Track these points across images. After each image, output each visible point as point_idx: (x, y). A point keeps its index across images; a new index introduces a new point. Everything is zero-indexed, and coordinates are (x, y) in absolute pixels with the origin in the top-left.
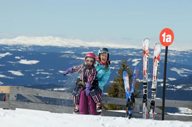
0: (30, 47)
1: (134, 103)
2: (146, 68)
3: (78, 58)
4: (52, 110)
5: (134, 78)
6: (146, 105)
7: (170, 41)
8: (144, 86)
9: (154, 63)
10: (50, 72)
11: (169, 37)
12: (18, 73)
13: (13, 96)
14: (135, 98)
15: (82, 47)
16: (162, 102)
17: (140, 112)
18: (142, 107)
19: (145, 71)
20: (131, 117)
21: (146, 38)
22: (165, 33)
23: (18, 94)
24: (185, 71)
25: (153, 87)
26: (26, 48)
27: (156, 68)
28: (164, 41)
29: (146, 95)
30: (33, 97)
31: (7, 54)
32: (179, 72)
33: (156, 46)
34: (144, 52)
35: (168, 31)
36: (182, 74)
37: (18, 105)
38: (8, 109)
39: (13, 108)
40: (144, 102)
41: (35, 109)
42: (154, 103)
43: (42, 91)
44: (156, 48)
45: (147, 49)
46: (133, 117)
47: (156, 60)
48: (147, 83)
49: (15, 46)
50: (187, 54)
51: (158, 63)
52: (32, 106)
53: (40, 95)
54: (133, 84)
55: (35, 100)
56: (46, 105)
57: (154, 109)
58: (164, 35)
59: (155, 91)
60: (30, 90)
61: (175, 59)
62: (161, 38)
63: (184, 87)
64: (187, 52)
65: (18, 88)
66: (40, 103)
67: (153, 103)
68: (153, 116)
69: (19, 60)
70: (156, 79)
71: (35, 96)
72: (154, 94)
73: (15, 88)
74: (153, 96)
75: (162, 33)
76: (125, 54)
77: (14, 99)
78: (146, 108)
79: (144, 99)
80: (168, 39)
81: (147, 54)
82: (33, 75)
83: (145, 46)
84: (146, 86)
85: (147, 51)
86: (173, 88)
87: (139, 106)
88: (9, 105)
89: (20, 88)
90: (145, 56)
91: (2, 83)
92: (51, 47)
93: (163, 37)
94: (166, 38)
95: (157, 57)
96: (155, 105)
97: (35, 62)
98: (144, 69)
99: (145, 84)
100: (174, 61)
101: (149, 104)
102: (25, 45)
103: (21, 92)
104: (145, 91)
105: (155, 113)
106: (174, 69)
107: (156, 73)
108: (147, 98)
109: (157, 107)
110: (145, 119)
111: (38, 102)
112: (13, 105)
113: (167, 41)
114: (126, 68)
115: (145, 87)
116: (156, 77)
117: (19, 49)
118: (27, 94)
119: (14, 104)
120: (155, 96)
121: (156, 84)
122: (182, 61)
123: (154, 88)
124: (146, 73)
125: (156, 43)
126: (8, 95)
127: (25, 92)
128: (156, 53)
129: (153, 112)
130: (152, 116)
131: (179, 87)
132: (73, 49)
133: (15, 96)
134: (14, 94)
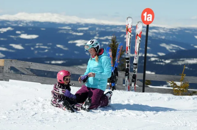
0: (30, 22)
1: (118, 76)
2: (129, 44)
3: (75, 33)
4: (42, 82)
5: (118, 53)
6: (128, 79)
7: (151, 20)
8: (126, 61)
9: (136, 40)
10: (48, 46)
11: (150, 16)
12: (19, 47)
13: (7, 69)
14: (118, 72)
15: (78, 23)
16: (143, 75)
17: (123, 85)
18: (125, 80)
19: (128, 47)
20: (114, 89)
21: (129, 17)
22: (146, 13)
23: (11, 67)
24: (173, 47)
25: (135, 61)
26: (26, 23)
27: (138, 45)
28: (145, 20)
29: (128, 69)
30: (25, 69)
31: (9, 28)
32: (168, 47)
33: (138, 25)
34: (128, 30)
35: (149, 11)
36: (171, 49)
37: (12, 76)
38: (2, 80)
39: (7, 80)
40: (126, 75)
41: (27, 80)
42: (136, 76)
43: (34, 64)
44: (138, 26)
45: (130, 26)
46: (115, 89)
47: (138, 37)
48: (129, 58)
49: (16, 22)
50: (176, 31)
51: (140, 40)
52: (24, 78)
53: (31, 68)
54: (116, 59)
55: (27, 72)
56: (37, 77)
57: (135, 82)
58: (145, 14)
59: (137, 65)
60: (22, 63)
61: (164, 35)
62: (143, 17)
63: (172, 62)
64: (176, 29)
65: (11, 61)
66: (32, 75)
67: (134, 77)
68: (135, 88)
69: (20, 35)
70: (137, 55)
71: (27, 69)
72: (135, 69)
73: (8, 61)
74: (135, 70)
75: (144, 12)
76: (118, 30)
77: (8, 71)
78: (128, 81)
79: (126, 73)
80: (149, 18)
81: (130, 32)
82: (32, 49)
83: (128, 24)
84: (128, 60)
85: (130, 29)
86: (162, 62)
87: (122, 79)
88: (3, 77)
89: (13, 61)
90: (128, 33)
91: (4, 56)
92: (49, 23)
93: (144, 16)
94: (147, 17)
95: (139, 34)
96: (137, 79)
97: (34, 37)
98: (127, 45)
99: (128, 59)
100: (163, 37)
101: (131, 77)
102: (26, 21)
103: (14, 65)
104: (127, 65)
105: (136, 86)
106: (163, 45)
107: (138, 49)
108: (129, 72)
109: (138, 80)
110: (127, 91)
111: (29, 74)
112: (7, 77)
113: (148, 20)
114: (115, 43)
115: (128, 62)
116: (137, 53)
117: (20, 24)
118: (20, 67)
119: (8, 75)
120: (136, 70)
121: (138, 59)
122: (171, 37)
123: (136, 63)
124: (129, 49)
125: (138, 21)
126: (2, 67)
127: (18, 65)
128: (138, 31)
129: (134, 85)
130: (133, 89)
131: (167, 62)
132: (70, 25)
133: (9, 69)
134: (7, 67)
